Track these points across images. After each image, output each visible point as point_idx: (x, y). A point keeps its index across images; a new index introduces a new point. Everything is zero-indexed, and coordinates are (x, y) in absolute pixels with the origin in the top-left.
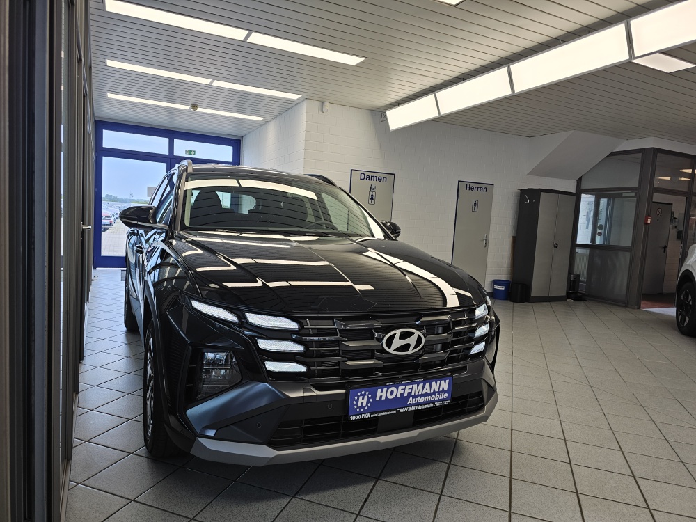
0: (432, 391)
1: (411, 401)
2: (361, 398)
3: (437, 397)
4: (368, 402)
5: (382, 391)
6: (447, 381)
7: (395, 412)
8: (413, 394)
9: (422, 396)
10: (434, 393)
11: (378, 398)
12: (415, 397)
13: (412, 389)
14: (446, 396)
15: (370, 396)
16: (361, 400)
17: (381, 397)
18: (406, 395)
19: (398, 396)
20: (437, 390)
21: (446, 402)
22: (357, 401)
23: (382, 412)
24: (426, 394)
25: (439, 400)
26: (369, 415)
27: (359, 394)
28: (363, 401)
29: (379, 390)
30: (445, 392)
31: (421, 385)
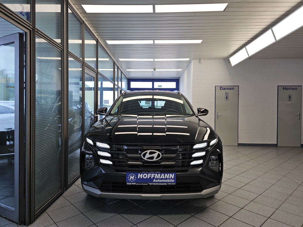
0: (165, 178)
1: (154, 181)
2: (131, 176)
3: (168, 181)
4: (134, 178)
5: (140, 175)
6: (173, 175)
7: (147, 184)
8: (155, 178)
9: (160, 179)
10: (167, 179)
11: (139, 177)
12: (157, 179)
13: (155, 175)
14: (173, 181)
15: (135, 176)
16: (131, 177)
17: (140, 177)
18: (152, 178)
19: (148, 178)
20: (168, 178)
21: (174, 184)
22: (130, 177)
23: (141, 183)
24: (162, 179)
25: (169, 182)
26: (135, 184)
27: (130, 175)
28: (132, 178)
29: (139, 174)
30: (173, 179)
31: (159, 175)
